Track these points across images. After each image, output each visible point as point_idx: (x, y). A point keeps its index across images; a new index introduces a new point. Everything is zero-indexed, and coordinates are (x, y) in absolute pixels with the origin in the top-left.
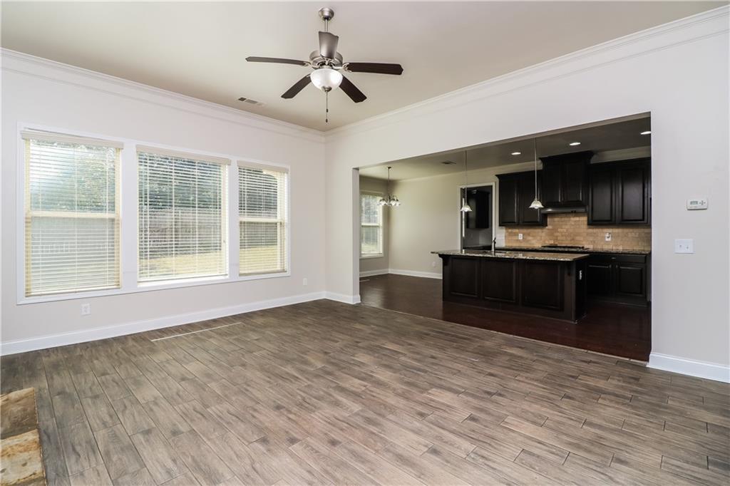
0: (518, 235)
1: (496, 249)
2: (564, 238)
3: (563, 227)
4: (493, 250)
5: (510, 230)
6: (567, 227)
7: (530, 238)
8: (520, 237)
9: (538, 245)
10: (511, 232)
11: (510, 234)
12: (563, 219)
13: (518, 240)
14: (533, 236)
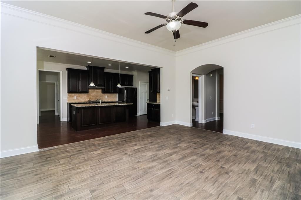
0: (74, 97)
1: (102, 103)
2: (93, 98)
3: (93, 93)
4: (101, 103)
5: (70, 95)
6: (94, 93)
7: (80, 98)
8: (75, 98)
9: (83, 101)
10: (71, 96)
11: (70, 96)
12: (93, 90)
13: (74, 99)
14: (81, 97)
